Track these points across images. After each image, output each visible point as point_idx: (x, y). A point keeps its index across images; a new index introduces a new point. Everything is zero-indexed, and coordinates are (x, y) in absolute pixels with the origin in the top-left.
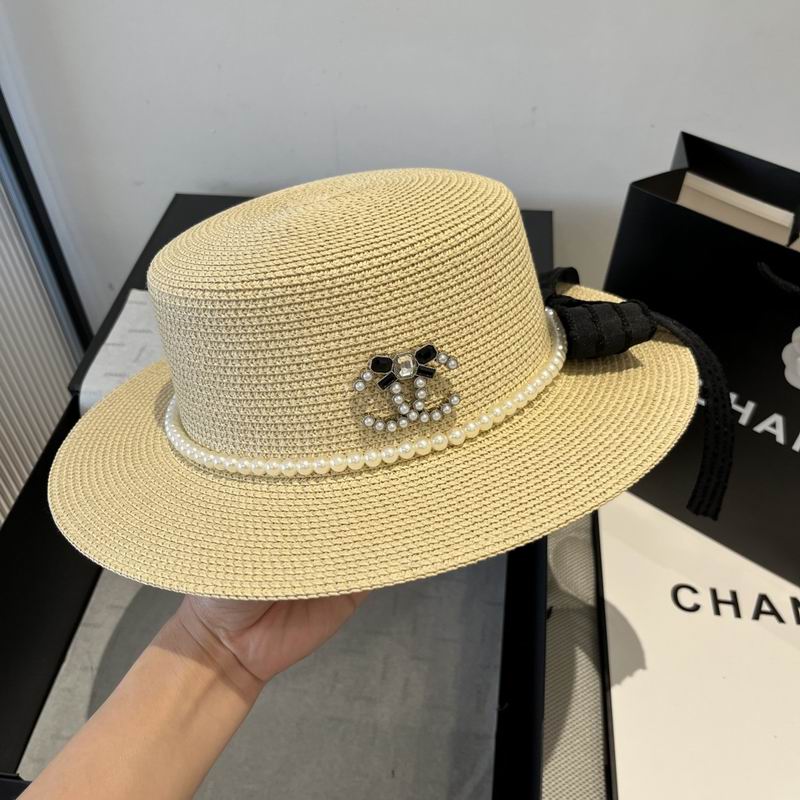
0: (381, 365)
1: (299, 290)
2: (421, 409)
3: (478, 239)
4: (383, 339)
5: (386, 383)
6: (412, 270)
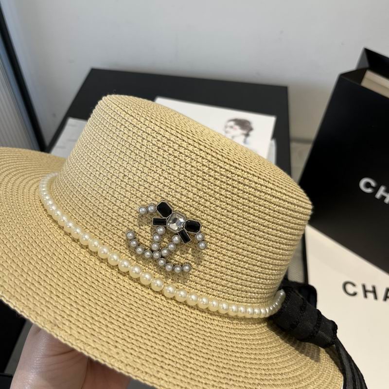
1: (159, 137)
2: (164, 255)
3: (274, 200)
4: (178, 199)
6: (224, 179)
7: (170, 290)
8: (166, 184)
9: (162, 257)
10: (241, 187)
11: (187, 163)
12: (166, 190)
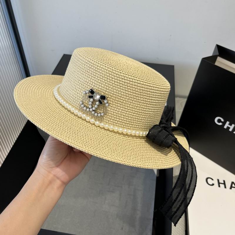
0: (92, 92)
2: (94, 110)
3: (139, 85)
5: (90, 97)
6: (116, 78)
7: (97, 123)
8: (93, 82)
9: (93, 111)
10: (123, 80)
11: (100, 73)
12: (93, 84)
